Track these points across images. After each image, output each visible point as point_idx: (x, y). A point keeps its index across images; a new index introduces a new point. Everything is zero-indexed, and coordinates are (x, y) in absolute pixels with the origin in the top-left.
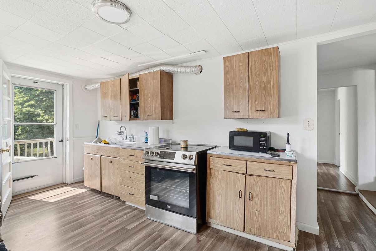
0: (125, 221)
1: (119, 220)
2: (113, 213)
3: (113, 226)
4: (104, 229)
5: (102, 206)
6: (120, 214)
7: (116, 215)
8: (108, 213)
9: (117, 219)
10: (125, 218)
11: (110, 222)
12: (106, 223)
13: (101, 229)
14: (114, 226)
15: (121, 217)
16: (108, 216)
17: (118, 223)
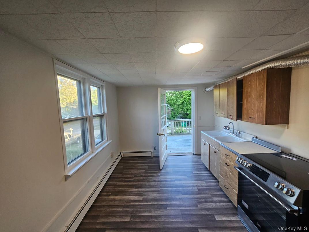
0: (216, 209)
1: (212, 204)
2: (211, 195)
3: (205, 208)
4: (200, 206)
5: (206, 183)
6: (215, 199)
7: (212, 198)
8: (207, 192)
9: (212, 202)
10: (218, 206)
11: (206, 202)
12: (203, 201)
13: (197, 204)
14: (207, 207)
15: (215, 202)
16: (207, 195)
17: (210, 207)
